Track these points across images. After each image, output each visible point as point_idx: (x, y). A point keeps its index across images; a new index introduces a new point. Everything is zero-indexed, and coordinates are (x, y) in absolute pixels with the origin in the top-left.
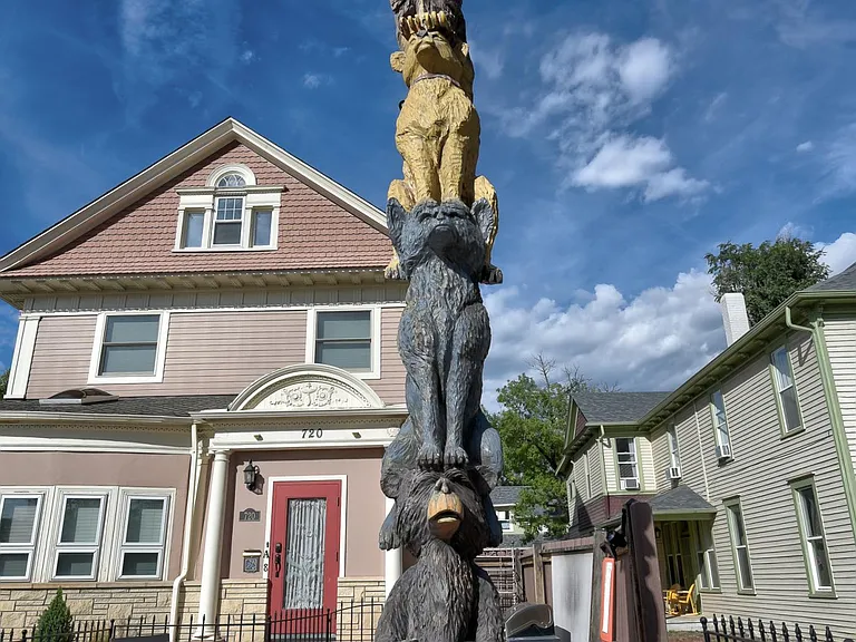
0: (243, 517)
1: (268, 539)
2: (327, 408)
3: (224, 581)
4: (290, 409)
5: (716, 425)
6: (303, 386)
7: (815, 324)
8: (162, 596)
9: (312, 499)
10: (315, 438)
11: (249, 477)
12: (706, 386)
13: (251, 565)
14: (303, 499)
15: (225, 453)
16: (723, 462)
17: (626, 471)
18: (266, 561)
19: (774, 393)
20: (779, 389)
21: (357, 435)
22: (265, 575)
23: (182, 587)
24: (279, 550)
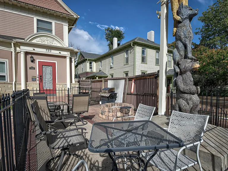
0: (30, 68)
1: (38, 74)
2: (52, 45)
3: (27, 83)
4: (42, 43)
5: (111, 61)
6: (45, 38)
7: (135, 46)
8: (9, 86)
9: (48, 66)
10: (49, 52)
11: (32, 59)
12: (110, 54)
13: (34, 79)
14: (46, 66)
15: (24, 52)
16: (111, 68)
17: (91, 68)
18: (38, 79)
19: (124, 57)
20: (125, 57)
21: (60, 53)
22: (38, 82)
23: (15, 84)
24: (41, 77)
